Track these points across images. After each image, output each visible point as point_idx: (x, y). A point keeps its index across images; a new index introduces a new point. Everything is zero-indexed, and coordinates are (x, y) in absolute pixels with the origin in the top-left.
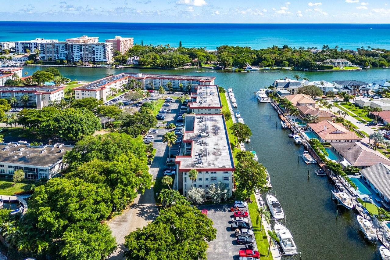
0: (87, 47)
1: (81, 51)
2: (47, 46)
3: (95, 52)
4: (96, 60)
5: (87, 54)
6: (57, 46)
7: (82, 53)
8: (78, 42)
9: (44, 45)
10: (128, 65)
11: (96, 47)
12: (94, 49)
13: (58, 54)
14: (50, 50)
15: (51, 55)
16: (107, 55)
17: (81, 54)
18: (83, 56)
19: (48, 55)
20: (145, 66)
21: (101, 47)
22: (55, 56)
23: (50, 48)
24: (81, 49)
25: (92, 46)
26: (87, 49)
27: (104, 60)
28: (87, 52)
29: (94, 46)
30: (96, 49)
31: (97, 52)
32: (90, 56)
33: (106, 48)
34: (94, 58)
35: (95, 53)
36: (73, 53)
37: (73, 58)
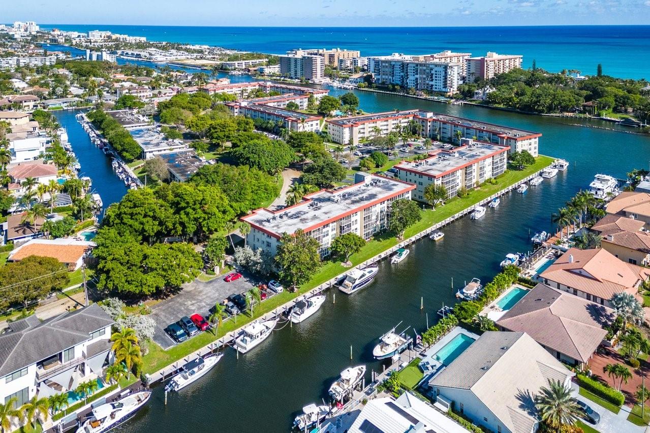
0: (425, 68)
1: (417, 74)
2: (384, 64)
3: (434, 76)
4: (434, 89)
5: (424, 79)
6: (394, 65)
7: (418, 76)
8: (416, 60)
9: (380, 63)
10: (474, 101)
11: (436, 69)
12: (433, 72)
13: (393, 76)
14: (387, 70)
15: (387, 77)
16: (448, 82)
17: (417, 79)
18: (419, 81)
19: (384, 77)
20: (497, 105)
21: (441, 69)
22: (390, 80)
23: (387, 67)
24: (417, 71)
25: (431, 66)
26: (424, 71)
27: (444, 90)
28: (424, 76)
29: (433, 66)
30: (436, 71)
31: (436, 77)
32: (427, 82)
33: (449, 71)
34: (432, 85)
35: (434, 78)
36: (408, 75)
37: (407, 83)
